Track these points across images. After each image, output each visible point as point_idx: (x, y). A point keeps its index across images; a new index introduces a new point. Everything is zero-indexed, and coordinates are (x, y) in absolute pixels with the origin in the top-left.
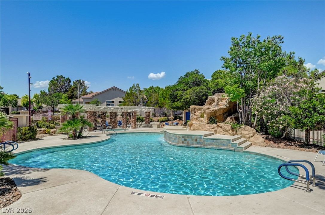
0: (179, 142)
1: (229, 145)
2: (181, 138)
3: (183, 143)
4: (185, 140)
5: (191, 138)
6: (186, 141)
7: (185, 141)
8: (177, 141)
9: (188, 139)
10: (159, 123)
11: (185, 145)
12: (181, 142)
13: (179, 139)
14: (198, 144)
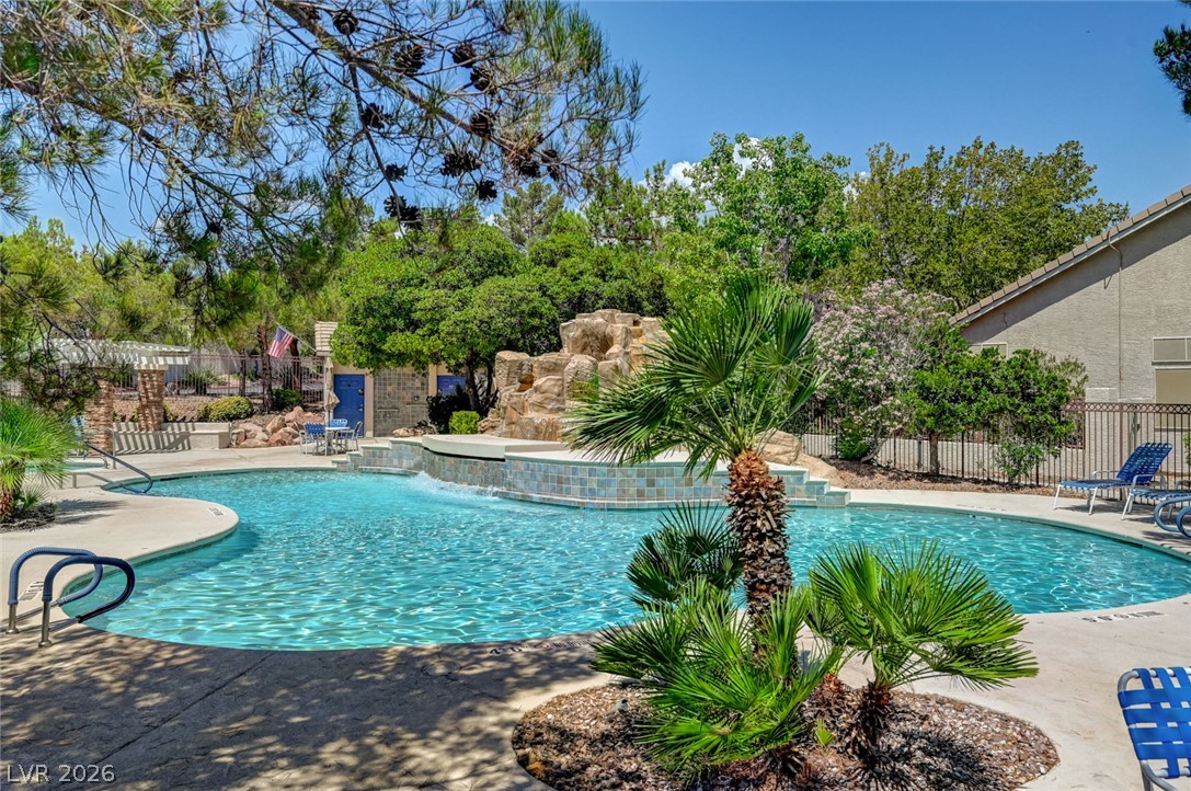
0: (622, 494)
1: (799, 490)
2: (635, 477)
3: (640, 494)
4: (651, 483)
5: (672, 475)
6: (654, 486)
7: (648, 486)
8: (613, 489)
9: (660, 481)
10: (224, 427)
11: (654, 502)
12: (633, 490)
13: (623, 481)
14: (695, 495)
